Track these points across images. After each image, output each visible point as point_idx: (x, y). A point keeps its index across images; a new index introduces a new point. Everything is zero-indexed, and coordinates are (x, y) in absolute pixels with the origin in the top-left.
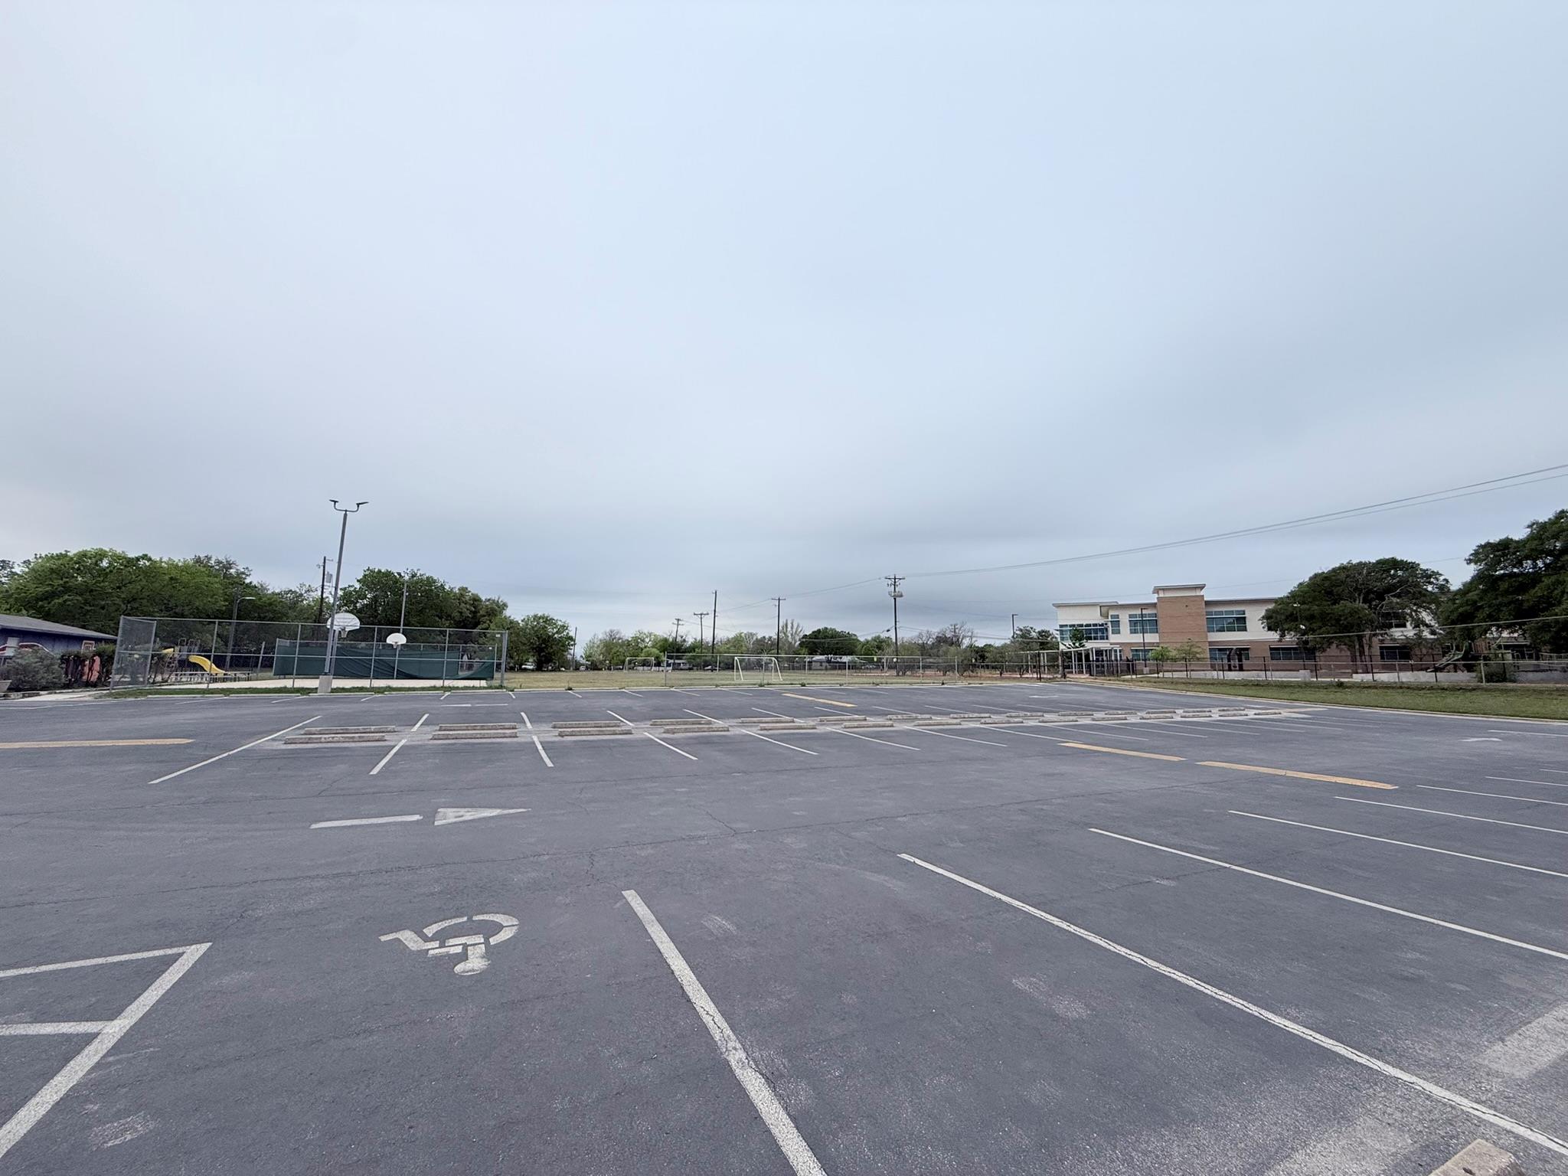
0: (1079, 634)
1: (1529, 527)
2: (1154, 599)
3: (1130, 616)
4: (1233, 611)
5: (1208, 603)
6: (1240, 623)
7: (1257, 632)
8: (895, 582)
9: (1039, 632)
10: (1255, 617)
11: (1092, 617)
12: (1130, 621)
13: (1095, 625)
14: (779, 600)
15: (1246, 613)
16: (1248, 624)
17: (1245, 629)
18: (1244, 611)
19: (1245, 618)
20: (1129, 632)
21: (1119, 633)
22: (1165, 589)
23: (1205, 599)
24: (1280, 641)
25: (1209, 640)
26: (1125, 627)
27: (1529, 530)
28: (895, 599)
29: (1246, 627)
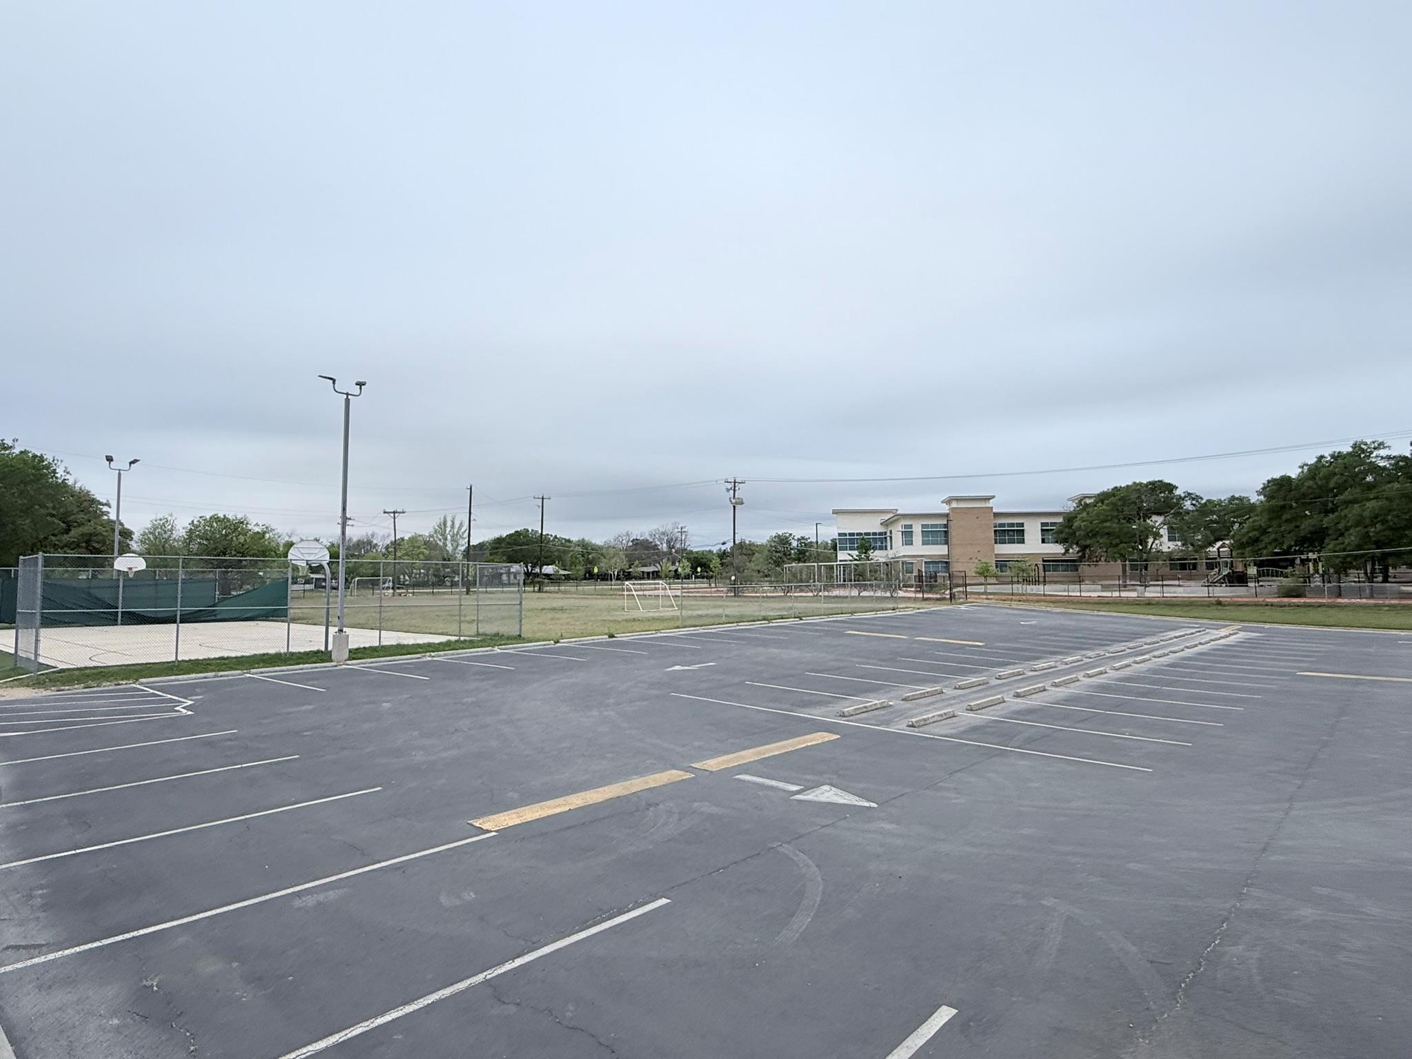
0: (865, 544)
1: (1300, 467)
2: (945, 509)
3: (923, 526)
4: (1013, 524)
5: (997, 515)
6: (1017, 535)
7: (1034, 545)
8: (735, 487)
9: (798, 540)
10: (1033, 531)
11: (871, 526)
12: (922, 531)
13: (875, 534)
14: (543, 498)
15: (1025, 525)
16: (1026, 537)
17: (1022, 541)
18: (1023, 524)
19: (1023, 530)
20: (921, 543)
21: (912, 544)
22: (958, 499)
23: (994, 511)
24: (1064, 554)
25: (996, 553)
26: (917, 538)
27: (1300, 470)
28: (734, 507)
29: (1024, 539)
